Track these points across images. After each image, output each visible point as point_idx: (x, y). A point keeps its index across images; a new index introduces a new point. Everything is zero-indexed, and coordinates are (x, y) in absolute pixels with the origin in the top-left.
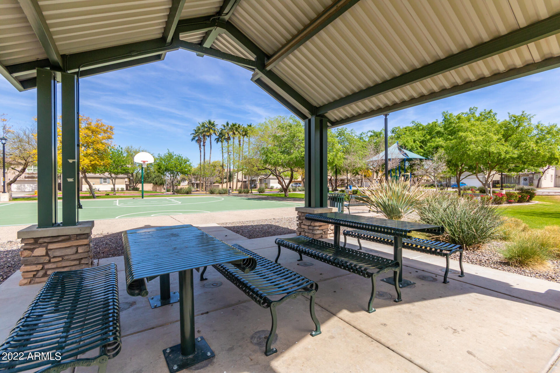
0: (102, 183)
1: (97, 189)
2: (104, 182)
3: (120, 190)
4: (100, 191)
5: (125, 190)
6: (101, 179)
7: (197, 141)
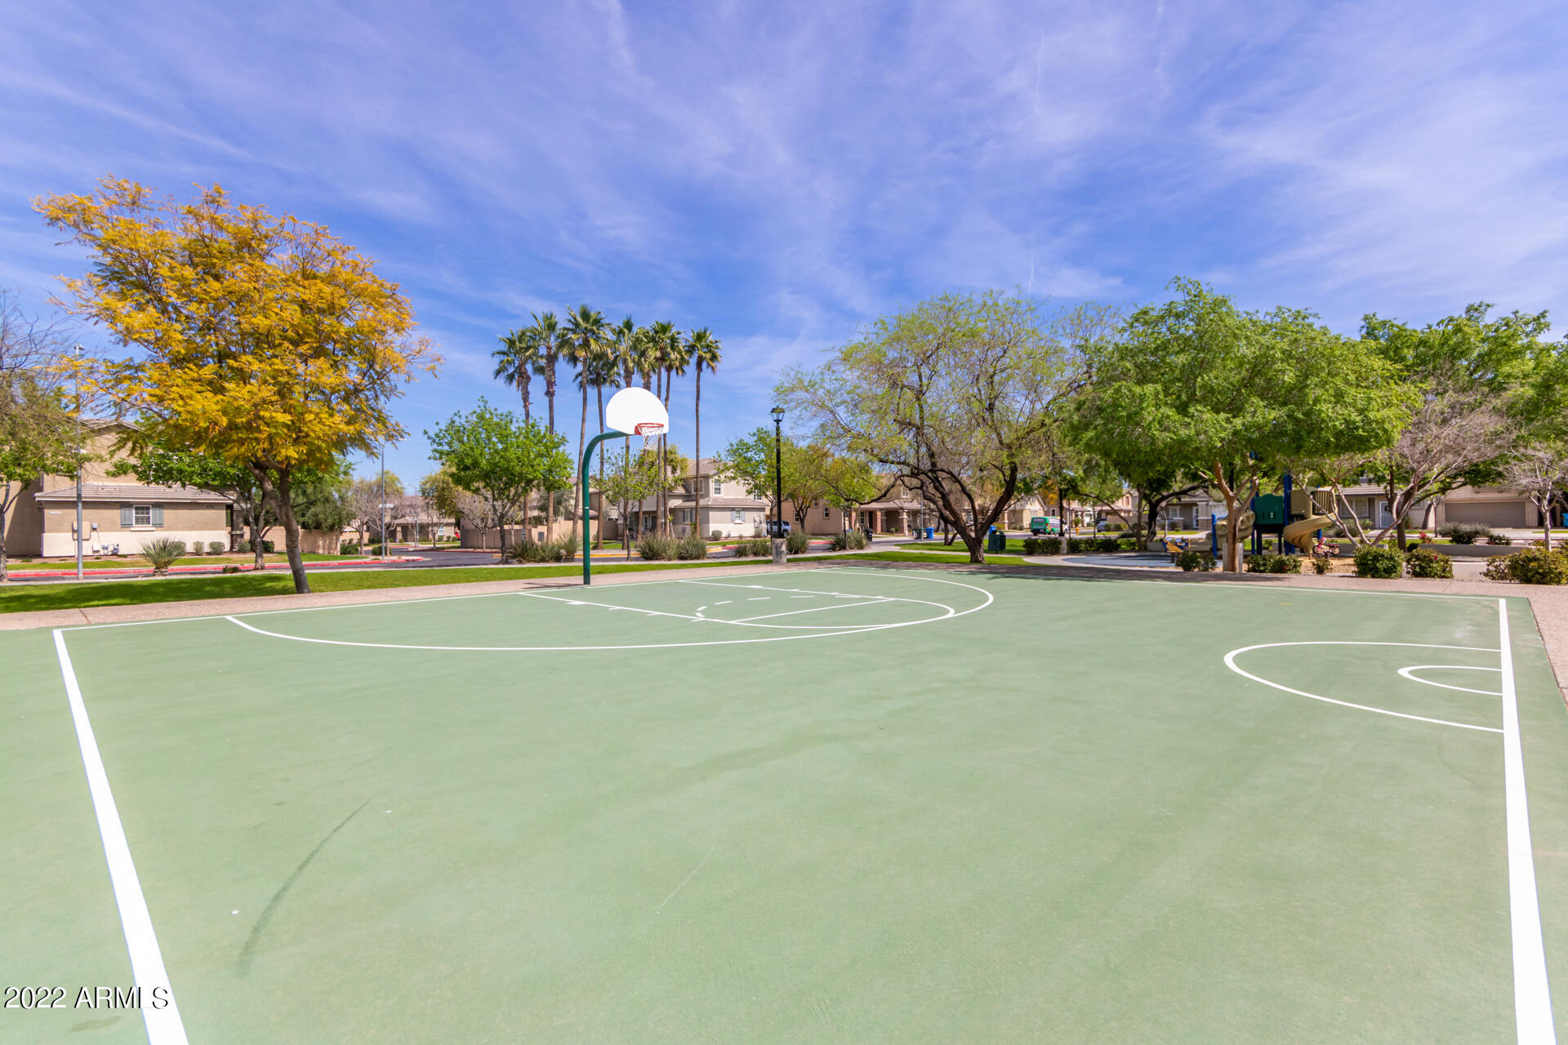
0: (130, 525)
1: (111, 548)
2: (138, 521)
3: (207, 549)
4: (125, 556)
5: (227, 548)
6: (127, 511)
7: (511, 378)
